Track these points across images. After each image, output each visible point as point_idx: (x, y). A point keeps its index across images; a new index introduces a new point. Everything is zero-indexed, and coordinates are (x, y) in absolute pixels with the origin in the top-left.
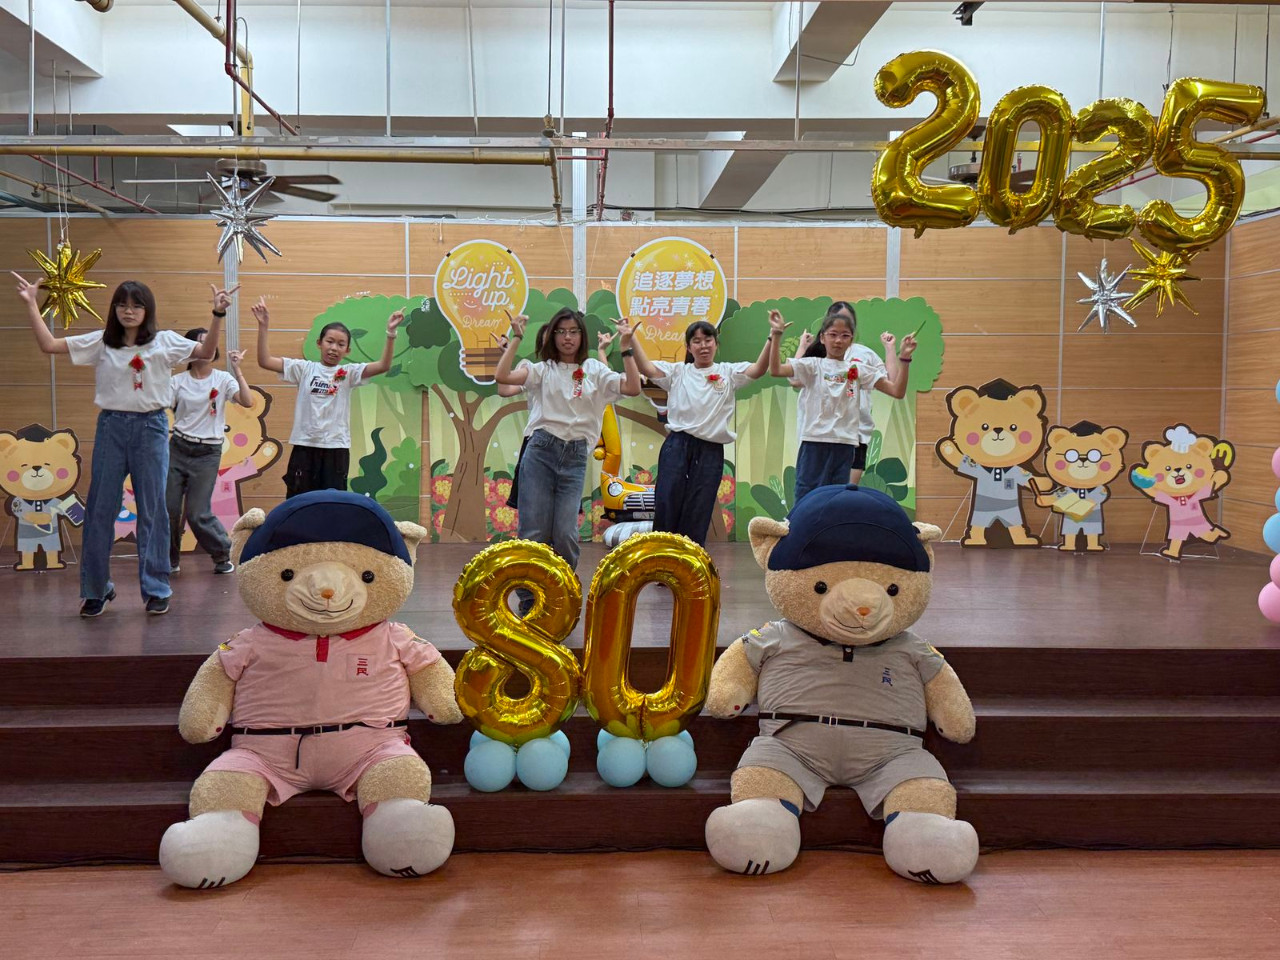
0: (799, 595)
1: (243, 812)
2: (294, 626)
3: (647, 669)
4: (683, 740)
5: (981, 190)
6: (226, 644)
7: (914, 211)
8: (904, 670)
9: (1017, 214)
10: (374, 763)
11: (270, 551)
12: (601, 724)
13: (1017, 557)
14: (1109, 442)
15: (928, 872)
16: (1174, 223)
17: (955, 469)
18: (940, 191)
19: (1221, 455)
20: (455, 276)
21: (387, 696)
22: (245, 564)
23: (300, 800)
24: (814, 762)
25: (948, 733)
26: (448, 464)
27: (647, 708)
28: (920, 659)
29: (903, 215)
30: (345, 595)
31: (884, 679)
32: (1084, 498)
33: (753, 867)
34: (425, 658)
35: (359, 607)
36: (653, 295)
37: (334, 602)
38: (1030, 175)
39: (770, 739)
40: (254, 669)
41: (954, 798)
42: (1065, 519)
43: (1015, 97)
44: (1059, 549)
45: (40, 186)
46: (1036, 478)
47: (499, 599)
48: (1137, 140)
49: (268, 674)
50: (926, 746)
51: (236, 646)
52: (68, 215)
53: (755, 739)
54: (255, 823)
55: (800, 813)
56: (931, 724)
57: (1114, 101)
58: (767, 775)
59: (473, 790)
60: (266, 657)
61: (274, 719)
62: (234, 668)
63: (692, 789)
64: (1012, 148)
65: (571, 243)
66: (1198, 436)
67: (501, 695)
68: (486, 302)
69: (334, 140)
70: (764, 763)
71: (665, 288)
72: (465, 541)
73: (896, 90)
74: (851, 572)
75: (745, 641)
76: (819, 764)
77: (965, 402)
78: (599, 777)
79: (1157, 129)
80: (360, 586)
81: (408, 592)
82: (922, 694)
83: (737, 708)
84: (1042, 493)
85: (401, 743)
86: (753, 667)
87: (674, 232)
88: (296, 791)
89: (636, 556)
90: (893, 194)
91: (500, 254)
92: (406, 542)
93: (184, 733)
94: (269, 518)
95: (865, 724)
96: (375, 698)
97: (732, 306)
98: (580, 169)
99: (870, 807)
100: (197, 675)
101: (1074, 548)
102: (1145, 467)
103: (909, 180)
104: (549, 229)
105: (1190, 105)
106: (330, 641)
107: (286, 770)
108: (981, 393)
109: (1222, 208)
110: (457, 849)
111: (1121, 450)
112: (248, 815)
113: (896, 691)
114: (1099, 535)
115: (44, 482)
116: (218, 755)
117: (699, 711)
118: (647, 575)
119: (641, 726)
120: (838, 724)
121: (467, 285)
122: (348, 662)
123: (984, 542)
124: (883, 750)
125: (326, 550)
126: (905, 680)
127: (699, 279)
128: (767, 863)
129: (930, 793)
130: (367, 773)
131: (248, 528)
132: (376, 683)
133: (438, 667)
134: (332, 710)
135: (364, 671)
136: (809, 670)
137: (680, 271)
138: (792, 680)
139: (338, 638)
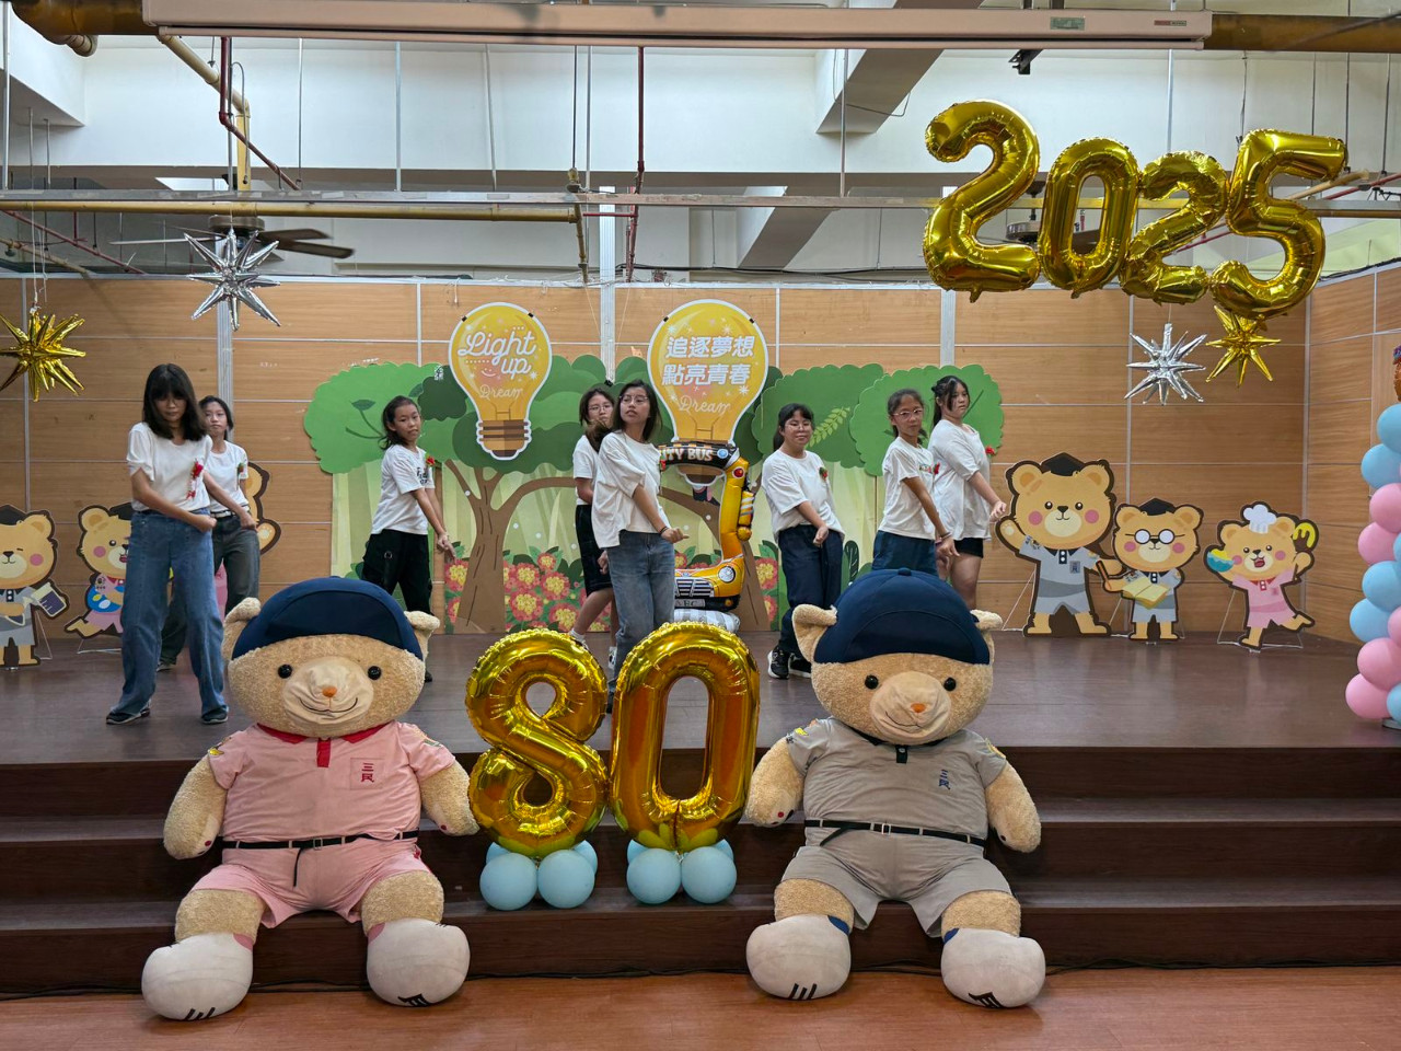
0: (849, 690)
1: (235, 935)
2: (293, 728)
3: (681, 772)
4: (721, 849)
5: (1041, 250)
6: (217, 748)
7: (969, 273)
8: (963, 772)
9: (1080, 276)
10: (379, 878)
11: (266, 645)
12: (631, 834)
13: (1084, 647)
14: (1182, 521)
15: (990, 995)
16: (1249, 286)
17: (1016, 551)
18: (997, 251)
19: (1303, 535)
20: (471, 341)
21: (398, 803)
22: (237, 660)
23: (296, 921)
24: (866, 874)
25: (1010, 841)
26: (463, 547)
27: (681, 816)
28: (980, 760)
29: (957, 276)
30: (349, 693)
31: (942, 782)
32: (1156, 582)
33: (799, 991)
34: (437, 762)
35: (365, 706)
36: (687, 362)
37: (336, 700)
38: (1095, 235)
39: (819, 848)
40: (249, 775)
41: (1019, 912)
42: (1136, 605)
43: (1078, 150)
44: (1129, 638)
45: (15, 244)
46: (1103, 561)
47: (516, 694)
48: (1210, 197)
49: (265, 781)
50: (986, 857)
51: (228, 751)
52: (44, 276)
53: (801, 849)
54: (248, 947)
55: (851, 930)
56: (992, 832)
57: (1183, 155)
58: (815, 888)
59: (490, 908)
60: (259, 763)
61: (269, 831)
62: (226, 777)
63: (731, 905)
64: (1075, 204)
65: (599, 306)
66: (1278, 516)
67: (520, 802)
68: (505, 370)
69: (339, 195)
70: (808, 876)
71: (701, 355)
72: (483, 632)
73: (948, 143)
75: (789, 741)
76: (871, 876)
77: (1027, 478)
78: (629, 893)
79: (1231, 185)
80: (366, 683)
81: (419, 690)
82: (983, 798)
83: (781, 815)
84: (1110, 577)
85: (410, 857)
86: (797, 770)
87: (710, 294)
88: (295, 912)
89: (667, 649)
90: (947, 255)
91: (521, 319)
92: (417, 635)
93: (169, 846)
94: (265, 609)
95: (921, 832)
96: (382, 807)
97: (774, 374)
98: (607, 226)
99: (926, 924)
100: (185, 783)
101: (1146, 637)
102: (1222, 547)
103: (964, 240)
105: (1265, 159)
106: (333, 744)
107: (284, 889)
108: (1044, 468)
109: (1301, 270)
110: (472, 975)
111: (1195, 530)
112: (240, 938)
113: (954, 796)
114: (1173, 623)
115: (16, 570)
116: (207, 871)
117: (739, 819)
118: (680, 668)
119: (675, 836)
120: (892, 831)
121: (484, 352)
122: (352, 767)
123: (1049, 631)
124: (939, 861)
125: (328, 644)
126: (964, 782)
127: (738, 345)
128: (815, 987)
129: (992, 908)
130: (372, 891)
131: (242, 620)
132: (383, 790)
133: (452, 772)
134: (334, 820)
135: (369, 777)
136: (859, 772)
137: (717, 336)
138: (842, 783)
139: (341, 741)
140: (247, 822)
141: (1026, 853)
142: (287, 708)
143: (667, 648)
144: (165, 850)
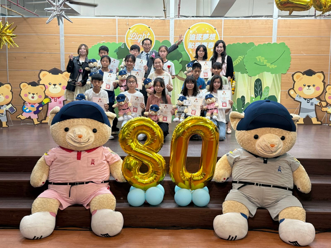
0: (248, 140)
1: (50, 212)
2: (69, 147)
3: (193, 164)
4: (205, 189)
6: (47, 153)
7: (289, 5)
8: (285, 167)
10: (96, 196)
11: (61, 121)
12: (176, 184)
15: (296, 242)
17: (294, 99)
20: (132, 36)
21: (103, 172)
22: (53, 126)
23: (70, 208)
24: (253, 199)
25: (301, 190)
27: (192, 178)
28: (291, 163)
29: (285, 6)
30: (86, 137)
31: (279, 170)
33: (231, 237)
34: (115, 159)
35: (92, 141)
36: (195, 41)
37: (82, 139)
39: (237, 191)
40: (55, 162)
41: (305, 214)
46: (321, 102)
49: (61, 164)
50: (293, 195)
51: (50, 154)
53: (231, 190)
54: (55, 217)
55: (248, 218)
56: (295, 186)
58: (236, 204)
59: (130, 206)
60: (59, 158)
61: (62, 179)
62: (49, 162)
63: (208, 208)
65: (169, 25)
70: (234, 200)
74: (268, 132)
75: (227, 155)
76: (255, 200)
77: (298, 77)
78: (175, 202)
80: (92, 134)
82: (292, 176)
83: (224, 179)
84: (323, 107)
85: (106, 189)
86: (230, 164)
87: (202, 21)
88: (69, 205)
92: (109, 119)
93: (32, 184)
95: (272, 186)
96: (97, 173)
99: (273, 216)
100: (37, 164)
104: (162, 21)
106: (82, 153)
107: (66, 198)
108: (304, 73)
110: (125, 226)
112: (52, 213)
115: (1, 100)
117: (211, 180)
118: (193, 131)
119: (190, 185)
120: (262, 186)
121: (135, 38)
122: (88, 160)
123: (303, 123)
124: (277, 196)
125: (80, 121)
126: (286, 170)
127: (210, 36)
128: (236, 236)
129: (297, 212)
130: (94, 199)
131: (54, 113)
132: (97, 168)
133: (119, 162)
134: (82, 177)
135: (93, 163)
136: (251, 166)
137: (204, 34)
138: (245, 170)
139: (85, 152)
140: (55, 176)
141: (306, 194)
142: (67, 141)
143: (189, 124)
144: (30, 184)
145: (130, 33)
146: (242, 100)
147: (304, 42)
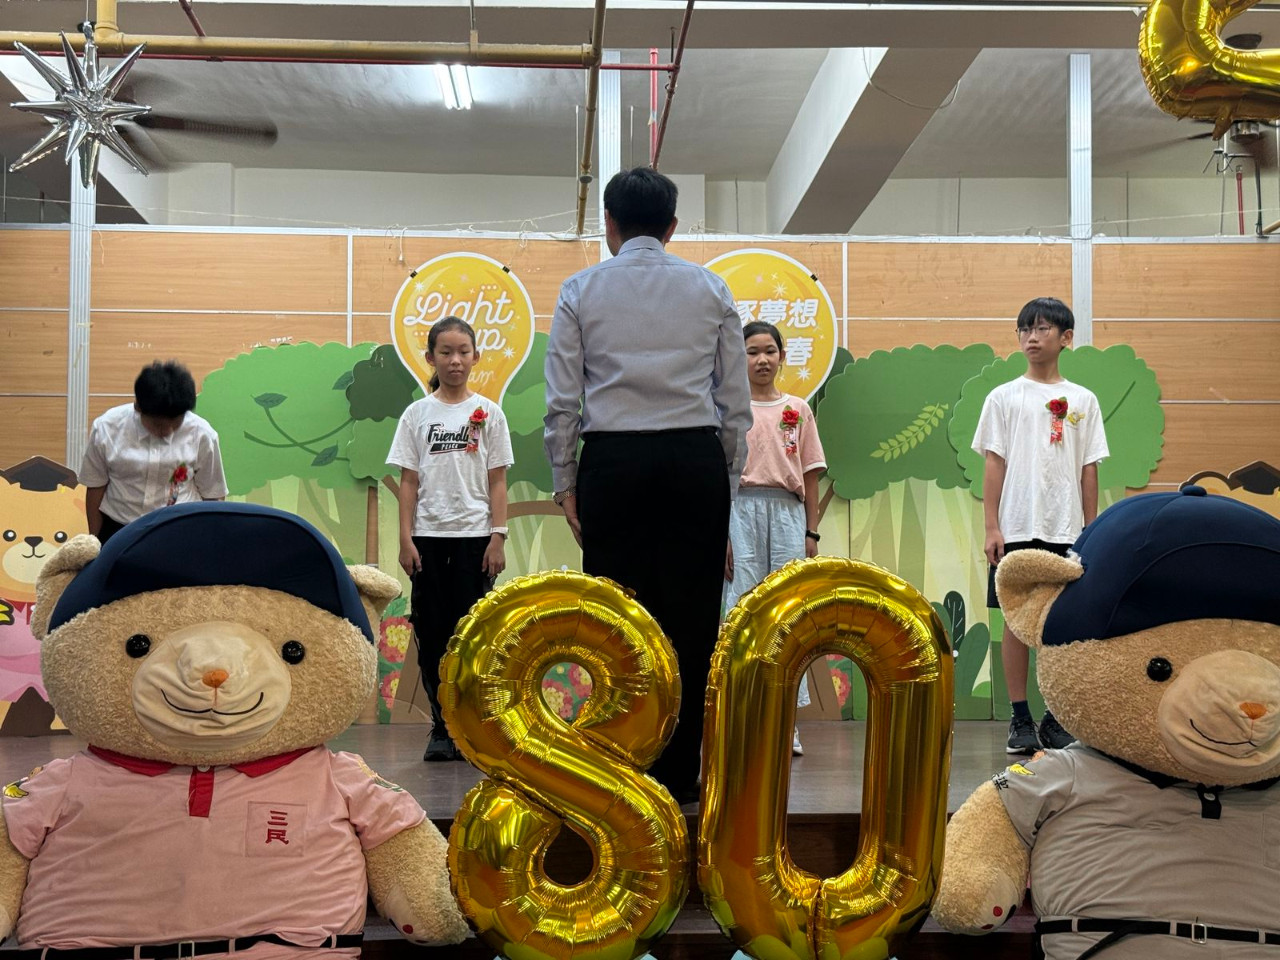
0: (1118, 685)
6: (18, 785)
11: (107, 603)
12: (738, 940)
20: (422, 305)
22: (56, 632)
29: (1196, 96)
30: (248, 682)
35: (275, 708)
37: (227, 693)
40: (63, 834)
49: (95, 842)
51: (34, 790)
61: (101, 928)
62: (27, 831)
67: (540, 882)
74: (1217, 639)
75: (998, 785)
80: (278, 668)
83: (998, 911)
86: (1020, 835)
87: (755, 245)
92: (366, 604)
94: (108, 546)
95: (1262, 937)
104: (564, 245)
106: (215, 782)
108: (1233, 483)
120: (1210, 936)
122: (249, 817)
125: (215, 600)
127: (794, 310)
131: (69, 570)
132: (303, 859)
133: (421, 834)
134: (216, 909)
135: (281, 835)
136: (1140, 834)
137: (766, 300)
138: (1106, 854)
139: (232, 772)
140: (63, 914)
142: (138, 708)
145: (413, 297)
146: (950, 612)
147: (1219, 343)
